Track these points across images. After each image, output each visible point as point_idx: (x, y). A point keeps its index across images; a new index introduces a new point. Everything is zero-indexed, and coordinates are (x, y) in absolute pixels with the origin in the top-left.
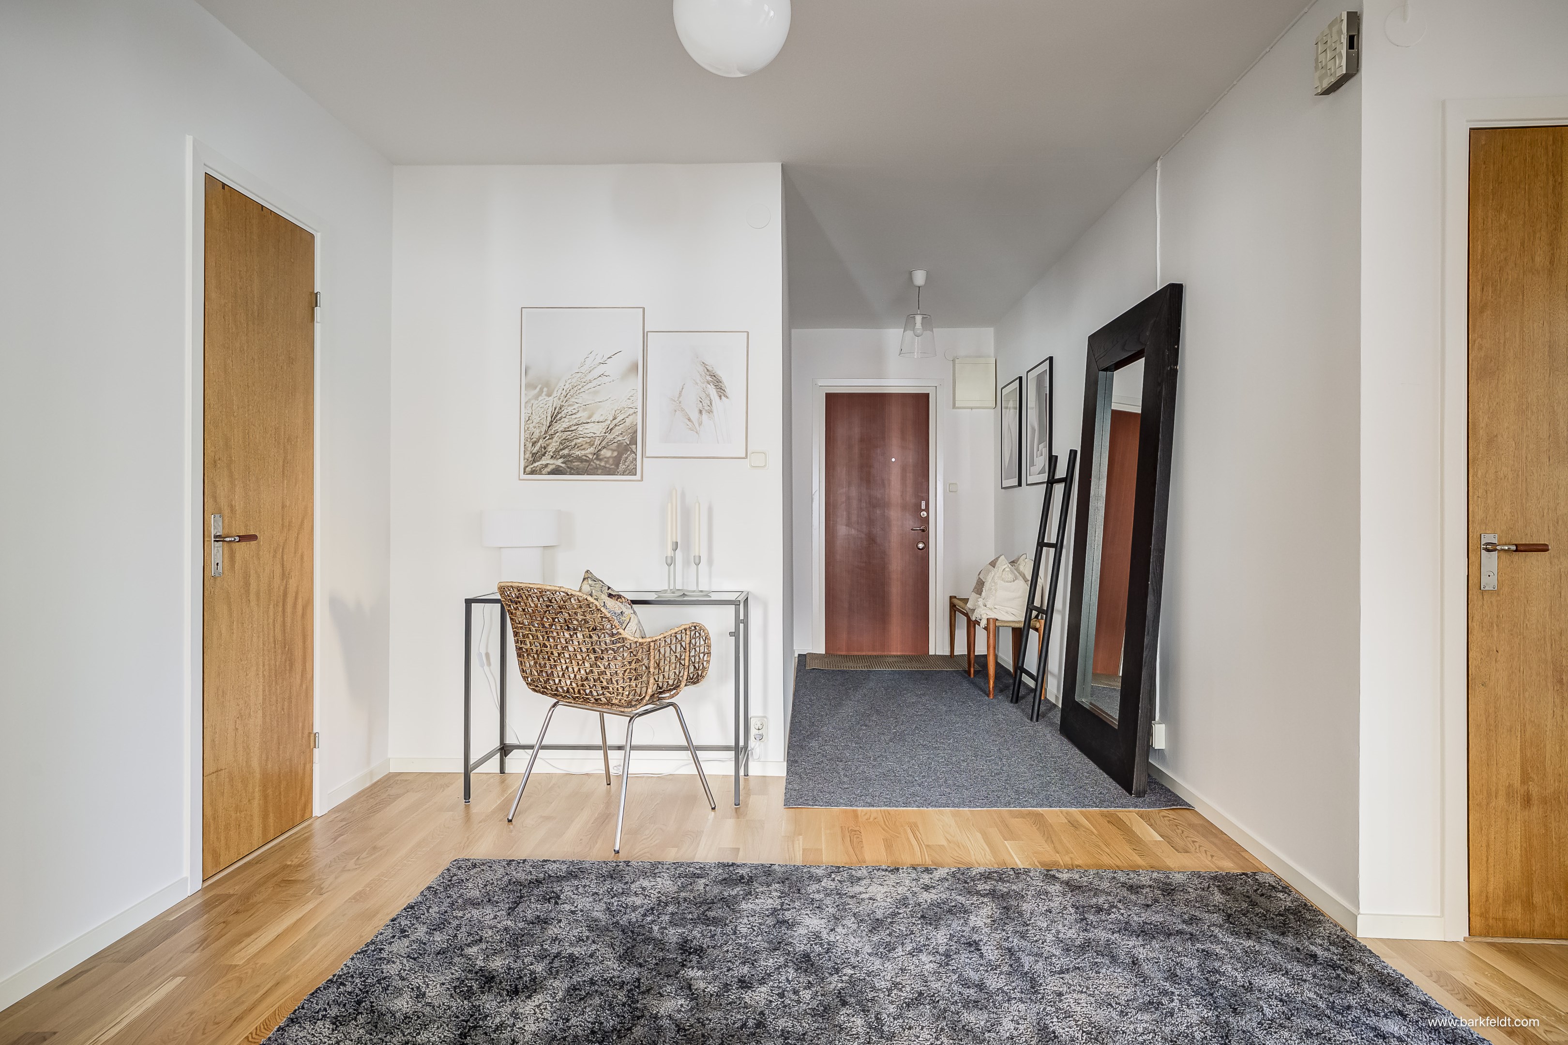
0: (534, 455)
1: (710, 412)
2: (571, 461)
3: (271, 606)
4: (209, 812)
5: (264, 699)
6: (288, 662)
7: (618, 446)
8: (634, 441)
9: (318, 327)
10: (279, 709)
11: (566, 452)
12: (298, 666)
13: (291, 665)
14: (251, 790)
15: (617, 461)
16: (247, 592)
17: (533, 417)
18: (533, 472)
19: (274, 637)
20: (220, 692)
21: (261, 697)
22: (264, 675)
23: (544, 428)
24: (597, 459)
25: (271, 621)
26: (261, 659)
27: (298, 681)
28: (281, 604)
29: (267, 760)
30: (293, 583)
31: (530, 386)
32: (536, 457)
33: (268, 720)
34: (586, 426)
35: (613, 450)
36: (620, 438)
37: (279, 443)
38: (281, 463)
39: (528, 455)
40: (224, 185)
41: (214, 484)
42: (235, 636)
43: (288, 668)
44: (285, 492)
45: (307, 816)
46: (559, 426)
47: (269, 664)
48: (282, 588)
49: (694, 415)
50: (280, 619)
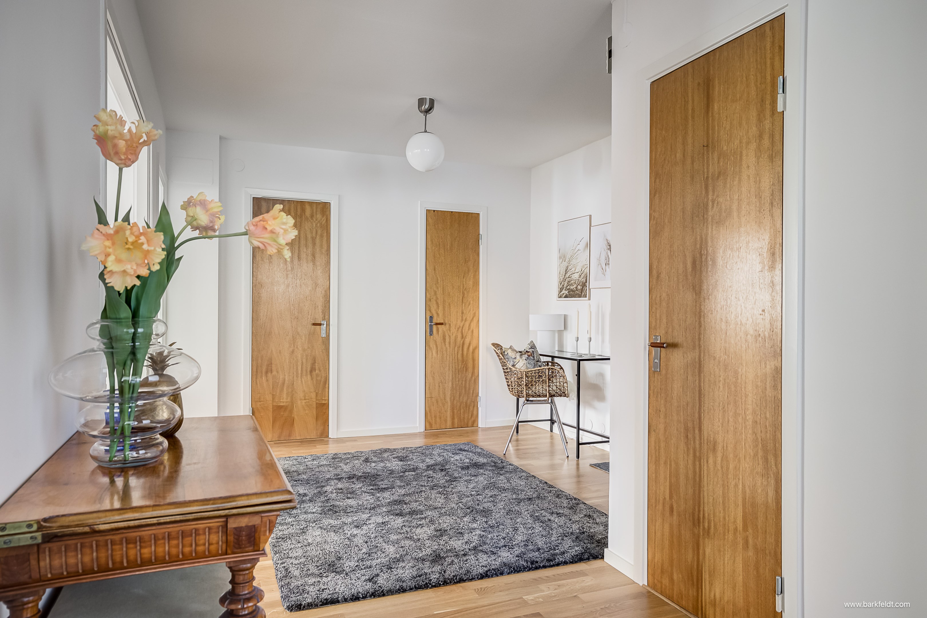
0: (561, 289)
1: (609, 264)
2: (570, 292)
3: (456, 348)
4: (427, 409)
5: (452, 379)
6: (465, 368)
7: (582, 284)
8: (586, 282)
9: (481, 247)
10: (460, 384)
11: (568, 287)
12: (470, 370)
13: (466, 370)
14: (446, 408)
15: (582, 290)
16: (445, 342)
17: (561, 272)
18: (560, 297)
19: (458, 358)
20: (432, 373)
21: (451, 378)
22: (452, 371)
23: (564, 276)
24: (577, 290)
25: (456, 353)
26: (451, 365)
27: (470, 376)
28: (461, 347)
29: (454, 399)
30: (467, 341)
31: (560, 258)
32: (561, 290)
33: (454, 386)
34: (574, 275)
35: (581, 286)
36: (583, 280)
37: (460, 291)
38: (461, 298)
39: (559, 289)
40: (434, 211)
41: (429, 306)
42: (439, 355)
43: (465, 370)
44: (463, 308)
45: (475, 425)
46: (567, 276)
47: (455, 368)
48: (461, 342)
49: (604, 266)
50: (460, 352)
